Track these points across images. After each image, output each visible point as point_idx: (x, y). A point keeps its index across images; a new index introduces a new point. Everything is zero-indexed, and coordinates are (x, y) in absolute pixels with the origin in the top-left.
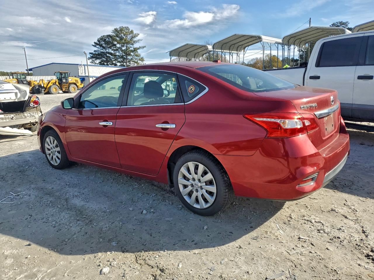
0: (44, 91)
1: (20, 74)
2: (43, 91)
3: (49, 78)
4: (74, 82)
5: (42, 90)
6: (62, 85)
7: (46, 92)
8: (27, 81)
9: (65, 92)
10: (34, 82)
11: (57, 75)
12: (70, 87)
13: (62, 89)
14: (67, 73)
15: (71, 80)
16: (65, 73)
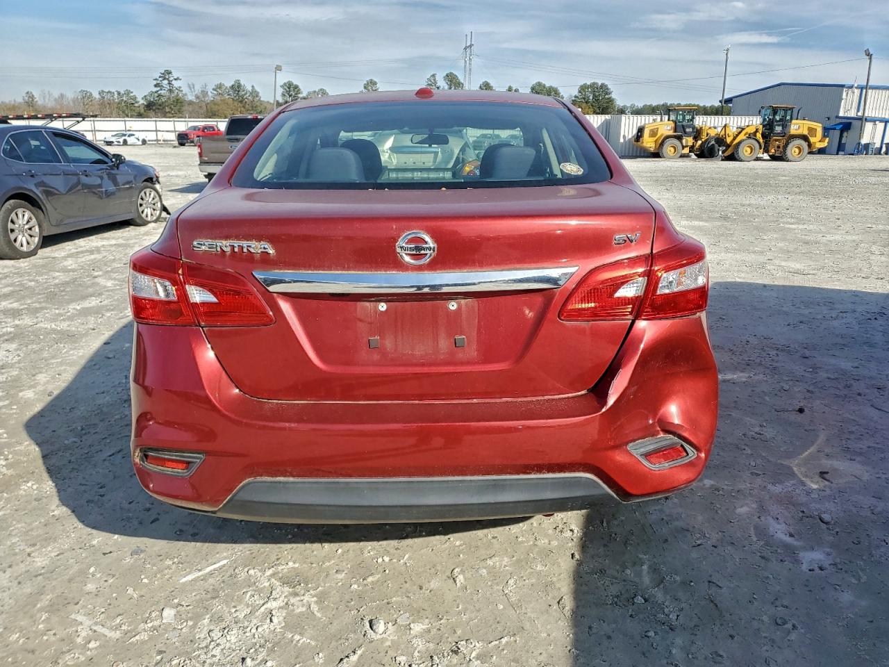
0: (723, 152)
1: (684, 111)
2: (720, 153)
3: (743, 121)
4: (806, 132)
5: (719, 150)
6: (772, 140)
7: (726, 154)
8: (694, 128)
9: (773, 158)
10: (709, 131)
11: (765, 115)
12: (790, 146)
13: (766, 151)
14: (792, 109)
15: (796, 127)
16: (786, 110)
